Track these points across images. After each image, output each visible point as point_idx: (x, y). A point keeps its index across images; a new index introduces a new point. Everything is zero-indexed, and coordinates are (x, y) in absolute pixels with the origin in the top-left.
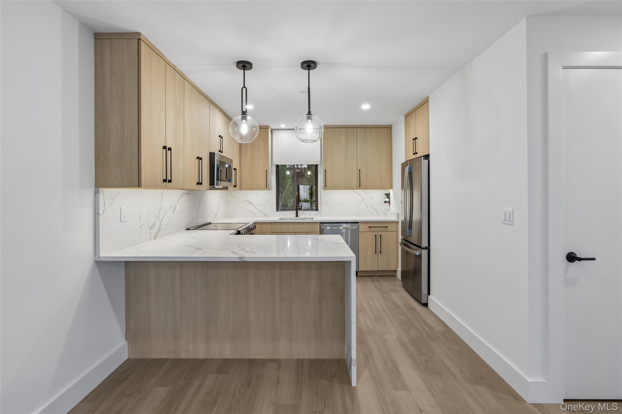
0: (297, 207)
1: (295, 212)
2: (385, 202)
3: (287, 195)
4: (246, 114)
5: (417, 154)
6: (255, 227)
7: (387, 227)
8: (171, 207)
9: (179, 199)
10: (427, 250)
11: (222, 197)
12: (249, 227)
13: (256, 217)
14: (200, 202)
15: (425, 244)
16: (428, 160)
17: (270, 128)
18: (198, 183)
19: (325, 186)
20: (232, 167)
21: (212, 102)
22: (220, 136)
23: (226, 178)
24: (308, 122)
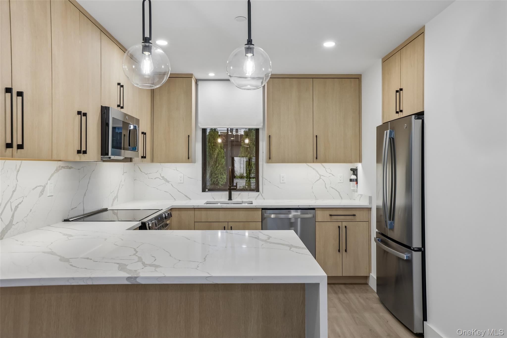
0: (230, 187)
1: (227, 193)
2: (351, 180)
3: (219, 169)
4: (150, 41)
5: (401, 113)
6: (170, 215)
7: (355, 215)
8: (36, 187)
9: (52, 175)
10: (420, 253)
11: (126, 172)
12: (161, 216)
13: (174, 200)
14: (90, 179)
15: (416, 244)
16: (421, 121)
17: (193, 77)
18: (79, 152)
19: (270, 158)
20: (139, 130)
21: (103, 31)
22: (119, 84)
23: (129, 146)
24: (247, 56)
